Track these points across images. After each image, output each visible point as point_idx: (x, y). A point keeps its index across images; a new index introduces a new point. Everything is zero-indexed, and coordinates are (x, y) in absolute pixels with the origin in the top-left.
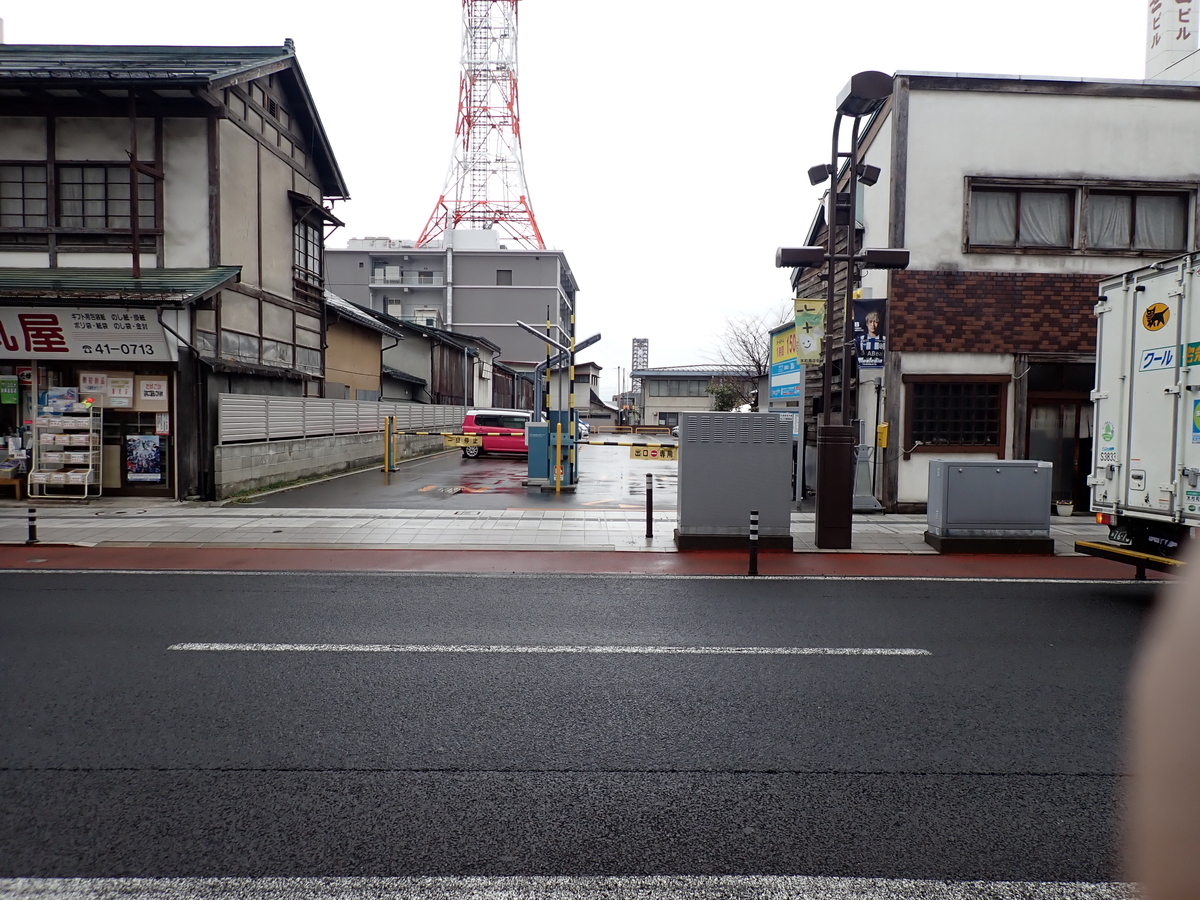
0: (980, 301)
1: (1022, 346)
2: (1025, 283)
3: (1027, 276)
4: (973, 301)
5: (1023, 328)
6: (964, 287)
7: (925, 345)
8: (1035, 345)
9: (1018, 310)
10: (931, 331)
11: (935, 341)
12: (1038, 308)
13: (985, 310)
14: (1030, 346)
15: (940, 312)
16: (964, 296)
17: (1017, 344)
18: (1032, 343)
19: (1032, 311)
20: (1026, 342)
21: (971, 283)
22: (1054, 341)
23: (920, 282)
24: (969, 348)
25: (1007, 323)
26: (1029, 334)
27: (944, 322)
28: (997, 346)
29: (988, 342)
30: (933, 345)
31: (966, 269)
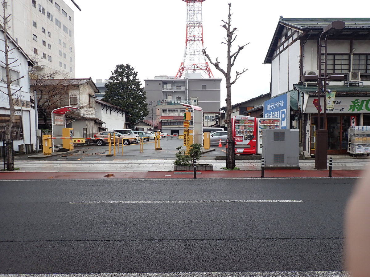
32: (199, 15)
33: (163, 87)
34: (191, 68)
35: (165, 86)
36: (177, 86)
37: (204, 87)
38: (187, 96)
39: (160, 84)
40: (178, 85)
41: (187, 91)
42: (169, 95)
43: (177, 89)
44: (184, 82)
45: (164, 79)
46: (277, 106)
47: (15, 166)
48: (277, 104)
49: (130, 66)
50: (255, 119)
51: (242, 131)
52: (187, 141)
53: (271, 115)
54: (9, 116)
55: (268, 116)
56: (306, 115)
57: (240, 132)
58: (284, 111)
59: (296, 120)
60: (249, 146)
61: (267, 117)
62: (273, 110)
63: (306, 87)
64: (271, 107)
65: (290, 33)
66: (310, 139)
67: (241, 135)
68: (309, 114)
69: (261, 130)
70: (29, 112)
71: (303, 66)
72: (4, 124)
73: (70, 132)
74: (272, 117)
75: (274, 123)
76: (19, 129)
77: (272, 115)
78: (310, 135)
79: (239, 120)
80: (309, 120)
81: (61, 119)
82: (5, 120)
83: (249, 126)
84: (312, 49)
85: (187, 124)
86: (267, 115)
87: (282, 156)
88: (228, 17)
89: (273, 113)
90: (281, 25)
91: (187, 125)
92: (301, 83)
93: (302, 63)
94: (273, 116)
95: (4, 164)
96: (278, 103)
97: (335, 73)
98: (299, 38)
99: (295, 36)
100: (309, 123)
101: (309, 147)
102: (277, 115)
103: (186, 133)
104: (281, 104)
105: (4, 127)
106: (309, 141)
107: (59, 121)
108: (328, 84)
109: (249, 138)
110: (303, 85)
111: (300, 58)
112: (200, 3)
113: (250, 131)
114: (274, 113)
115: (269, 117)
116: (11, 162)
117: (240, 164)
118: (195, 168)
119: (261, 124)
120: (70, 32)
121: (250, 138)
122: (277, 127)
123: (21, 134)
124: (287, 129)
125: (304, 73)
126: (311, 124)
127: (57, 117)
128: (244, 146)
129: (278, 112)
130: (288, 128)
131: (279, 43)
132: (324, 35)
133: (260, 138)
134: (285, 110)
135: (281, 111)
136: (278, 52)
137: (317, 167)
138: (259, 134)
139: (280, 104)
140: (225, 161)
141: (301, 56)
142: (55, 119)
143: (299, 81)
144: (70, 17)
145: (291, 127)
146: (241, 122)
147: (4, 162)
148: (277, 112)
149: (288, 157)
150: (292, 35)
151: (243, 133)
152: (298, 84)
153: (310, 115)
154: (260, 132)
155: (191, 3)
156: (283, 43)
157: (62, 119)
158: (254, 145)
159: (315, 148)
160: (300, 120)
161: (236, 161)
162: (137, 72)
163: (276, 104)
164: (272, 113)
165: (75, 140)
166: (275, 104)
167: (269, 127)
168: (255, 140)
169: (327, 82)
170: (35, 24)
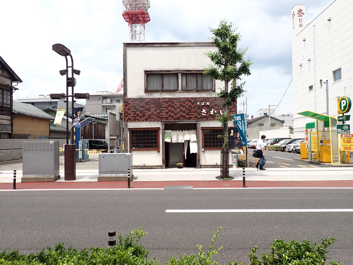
0: (150, 106)
1: (163, 119)
2: (163, 101)
3: (163, 99)
4: (148, 106)
5: (163, 114)
6: (145, 102)
7: (134, 119)
8: (167, 118)
9: (161, 109)
10: (135, 115)
11: (137, 118)
12: (167, 108)
13: (151, 109)
14: (165, 119)
15: (138, 110)
16: (145, 105)
17: (161, 118)
18: (166, 118)
19: (166, 108)
20: (164, 118)
21: (147, 101)
22: (172, 117)
23: (132, 101)
24: (147, 120)
25: (158, 113)
26: (165, 115)
27: (139, 113)
28: (155, 119)
29: (153, 118)
30: (136, 119)
31: (145, 97)
35: (104, 101)
36: (117, 101)
39: (99, 99)
40: (117, 100)
42: (108, 109)
45: (105, 94)
112: (143, 24)
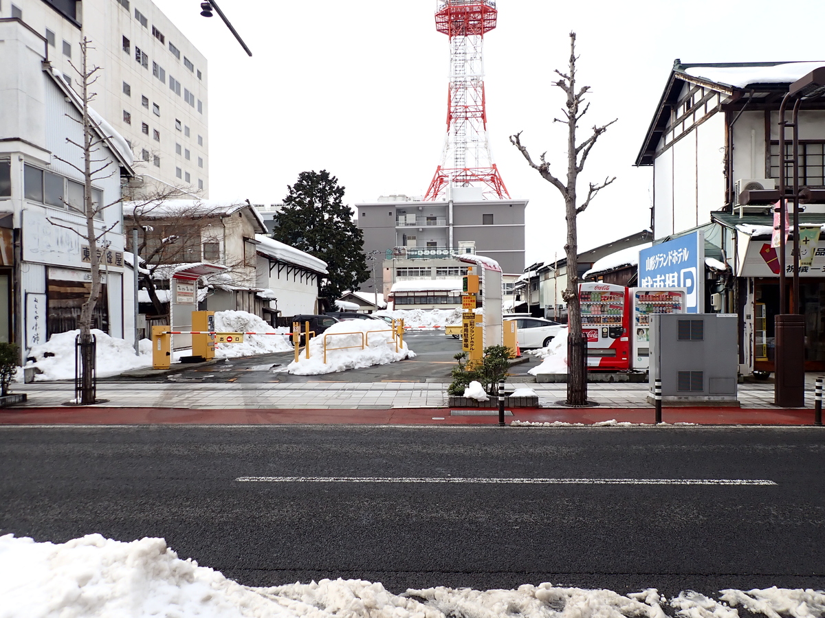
32: (476, 63)
33: (397, 220)
34: (458, 178)
35: (401, 218)
36: (428, 218)
37: (488, 218)
38: (451, 239)
39: (390, 214)
40: (429, 216)
41: (451, 228)
42: (409, 238)
43: (428, 224)
44: (444, 208)
45: (399, 202)
46: (671, 261)
47: (99, 395)
48: (671, 255)
49: (328, 174)
50: (627, 290)
51: (598, 318)
52: (469, 340)
53: (656, 282)
54: (81, 284)
55: (650, 284)
56: (742, 280)
57: (591, 320)
58: (691, 272)
59: (719, 293)
60: (613, 352)
61: (647, 286)
62: (662, 270)
63: (741, 216)
64: (656, 264)
65: (698, 97)
66: (753, 335)
67: (595, 327)
68: (750, 278)
69: (639, 316)
70: (121, 276)
71: (732, 171)
72: (71, 303)
73: (208, 319)
74: (660, 286)
75: (669, 299)
76: (101, 314)
77: (658, 281)
78: (753, 326)
79: (590, 293)
80: (751, 292)
81: (189, 291)
82: (72, 293)
83: (611, 306)
84: (753, 131)
85: (471, 301)
86: (647, 282)
87: (698, 376)
88: (570, 64)
89: (661, 277)
90: (676, 79)
91: (469, 304)
92: (728, 209)
93: (730, 162)
94: (662, 284)
95: (77, 389)
96: (673, 253)
97: (808, 185)
98: (724, 107)
99: (713, 103)
100: (750, 298)
101: (751, 355)
102: (673, 281)
103: (468, 321)
104: (682, 256)
105: (71, 308)
106: (751, 340)
107: (185, 294)
108: (802, 210)
109: (613, 334)
110: (733, 214)
111: (724, 153)
112: (479, 36)
113: (614, 318)
114: (665, 277)
115: (652, 286)
116: (91, 385)
117: (598, 393)
118: (502, 402)
119: (639, 303)
120: (200, 103)
121: (615, 333)
122: (676, 308)
123: (103, 325)
124: (698, 313)
125: (734, 185)
126: (756, 301)
127: (182, 286)
128: (602, 352)
129: (676, 274)
130: (700, 310)
131: (672, 120)
132: (791, 100)
133: (638, 334)
134: (693, 270)
135: (683, 271)
136: (669, 138)
137: (781, 399)
138: (637, 325)
139: (680, 255)
140: (565, 386)
141: (728, 147)
142: (178, 290)
143: (724, 204)
144: (199, 74)
145: (708, 308)
146: (594, 298)
147: (76, 384)
148: (671, 275)
149: (711, 379)
150: (704, 102)
151: (599, 322)
152: (721, 210)
153: (753, 280)
154: (638, 319)
155: (458, 37)
156: (683, 120)
157: (191, 290)
158: (623, 350)
159: (765, 356)
160: (730, 293)
161: (589, 386)
162: (343, 188)
163: (670, 257)
164: (658, 276)
165: (221, 336)
166: (667, 255)
167: (657, 308)
168: (626, 339)
169: (800, 206)
170: (127, 89)
